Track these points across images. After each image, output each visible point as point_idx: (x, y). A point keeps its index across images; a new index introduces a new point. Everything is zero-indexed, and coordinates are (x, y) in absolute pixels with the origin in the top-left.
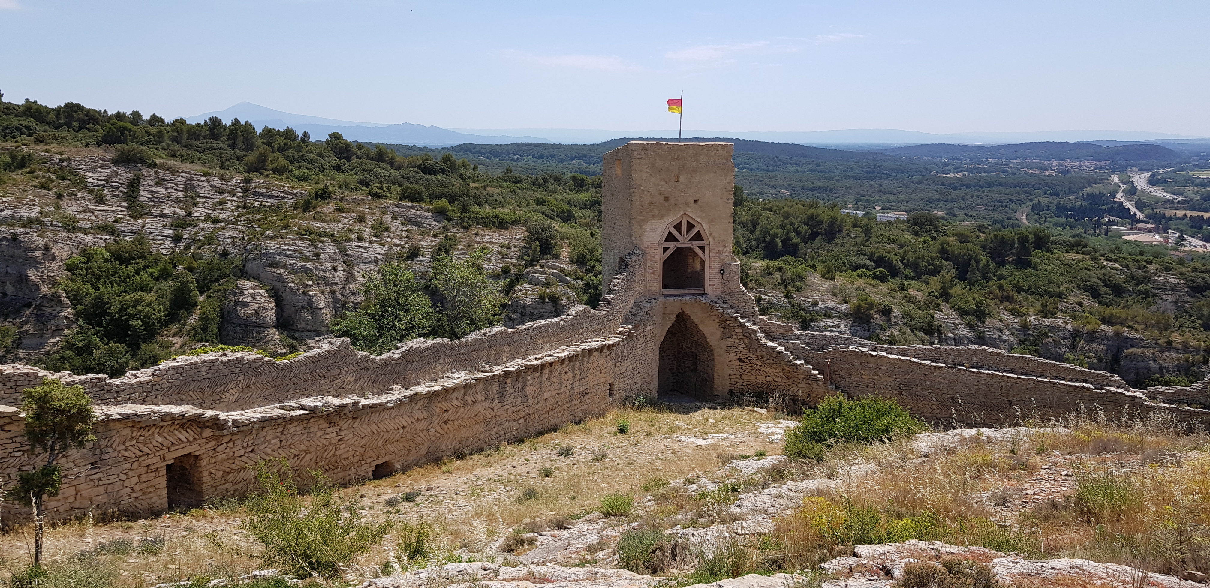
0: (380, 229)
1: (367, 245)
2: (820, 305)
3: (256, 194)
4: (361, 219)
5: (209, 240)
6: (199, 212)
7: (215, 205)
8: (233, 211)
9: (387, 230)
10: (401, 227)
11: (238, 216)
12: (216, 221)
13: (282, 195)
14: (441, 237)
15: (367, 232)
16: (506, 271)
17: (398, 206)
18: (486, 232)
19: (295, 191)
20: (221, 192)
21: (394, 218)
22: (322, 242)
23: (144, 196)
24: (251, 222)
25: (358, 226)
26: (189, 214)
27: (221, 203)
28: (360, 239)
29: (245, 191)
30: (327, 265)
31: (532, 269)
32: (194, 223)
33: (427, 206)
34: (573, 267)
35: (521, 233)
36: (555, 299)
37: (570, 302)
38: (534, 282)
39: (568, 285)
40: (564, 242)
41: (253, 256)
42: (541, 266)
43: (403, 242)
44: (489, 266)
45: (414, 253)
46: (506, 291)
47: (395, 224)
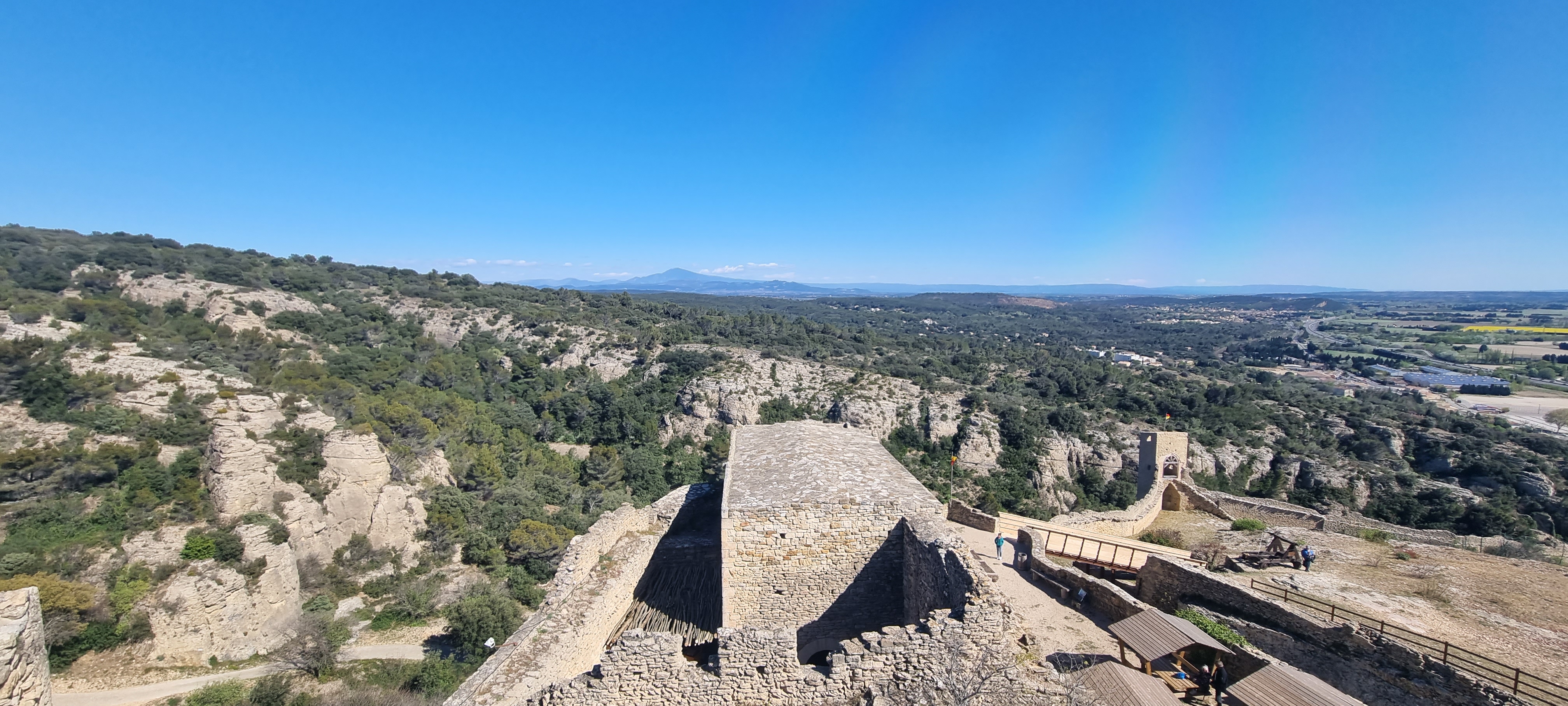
0: (891, 393)
1: (888, 402)
3: (828, 374)
4: (880, 388)
5: (814, 398)
6: (805, 384)
7: (810, 380)
8: (820, 383)
9: (894, 393)
10: (900, 392)
11: (824, 386)
12: (814, 389)
13: (842, 375)
14: (921, 397)
15: (886, 396)
16: (958, 417)
17: (896, 380)
18: (943, 395)
19: (847, 373)
20: (811, 373)
22: (871, 402)
23: (778, 376)
24: (831, 390)
25: (881, 392)
27: (814, 378)
28: (884, 399)
29: (823, 372)
30: (876, 414)
31: (973, 418)
32: (804, 389)
33: (910, 381)
34: (993, 417)
35: (960, 395)
36: (988, 434)
37: (996, 436)
38: (975, 424)
39: (993, 427)
40: (985, 402)
41: (843, 409)
42: (976, 416)
43: (903, 401)
44: (950, 416)
45: (910, 407)
46: (960, 428)
47: (896, 390)
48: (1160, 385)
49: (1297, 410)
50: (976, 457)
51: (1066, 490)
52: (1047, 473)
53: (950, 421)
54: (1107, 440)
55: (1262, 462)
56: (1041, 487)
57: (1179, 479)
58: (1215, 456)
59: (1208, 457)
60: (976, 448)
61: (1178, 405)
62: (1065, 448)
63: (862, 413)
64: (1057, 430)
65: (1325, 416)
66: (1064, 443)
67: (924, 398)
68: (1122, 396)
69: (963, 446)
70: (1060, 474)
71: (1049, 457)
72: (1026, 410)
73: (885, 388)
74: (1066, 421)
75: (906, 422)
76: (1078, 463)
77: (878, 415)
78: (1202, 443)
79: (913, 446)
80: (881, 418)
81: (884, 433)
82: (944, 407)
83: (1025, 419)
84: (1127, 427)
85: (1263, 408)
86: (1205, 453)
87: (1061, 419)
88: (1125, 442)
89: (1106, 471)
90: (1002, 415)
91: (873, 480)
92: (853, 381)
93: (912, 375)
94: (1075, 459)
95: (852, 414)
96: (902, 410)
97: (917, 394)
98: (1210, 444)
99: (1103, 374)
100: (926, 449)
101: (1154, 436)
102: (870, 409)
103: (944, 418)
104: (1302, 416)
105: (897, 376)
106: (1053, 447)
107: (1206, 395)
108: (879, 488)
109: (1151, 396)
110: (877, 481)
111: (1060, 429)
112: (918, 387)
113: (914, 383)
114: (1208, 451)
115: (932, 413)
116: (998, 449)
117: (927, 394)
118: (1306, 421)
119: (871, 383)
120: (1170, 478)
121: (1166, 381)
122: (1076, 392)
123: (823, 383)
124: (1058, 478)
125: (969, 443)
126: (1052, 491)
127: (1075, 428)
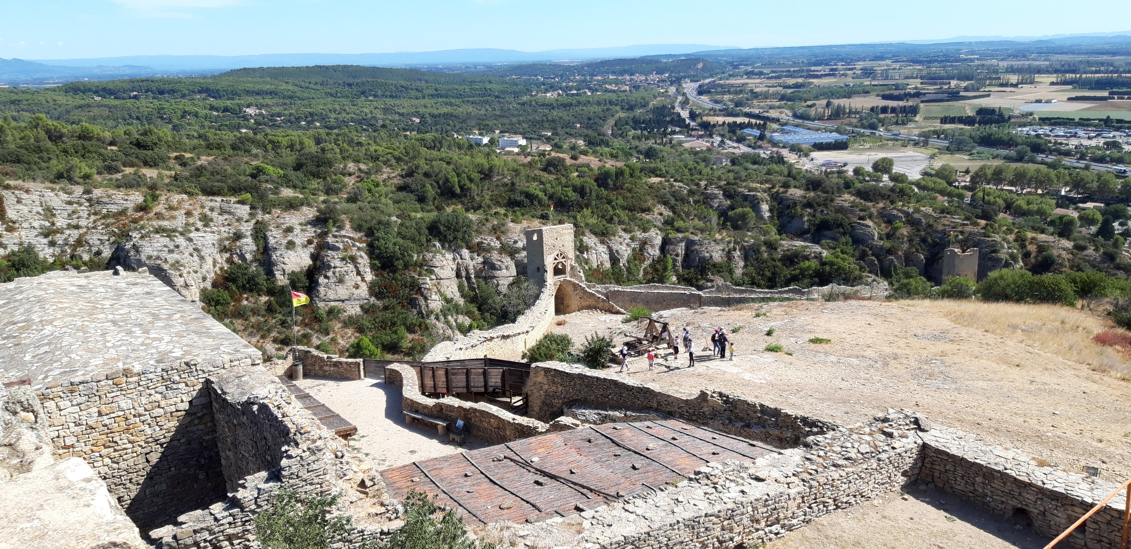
0: (207, 221)
1: (203, 235)
2: (519, 243)
3: (99, 202)
4: (189, 214)
5: (79, 242)
6: (61, 222)
7: (69, 215)
8: (88, 218)
9: (211, 220)
10: (220, 217)
11: (95, 222)
12: (78, 228)
13: (122, 202)
14: (254, 221)
15: (199, 224)
16: (310, 242)
17: (211, 200)
18: (285, 215)
19: (131, 198)
20: (70, 203)
21: (212, 209)
22: (176, 236)
24: (107, 226)
25: (191, 220)
26: (53, 224)
27: (75, 212)
28: (197, 230)
29: (89, 200)
30: (187, 254)
31: (330, 240)
32: (60, 231)
33: (233, 199)
34: (357, 235)
35: (310, 213)
36: (353, 259)
37: (364, 260)
38: (335, 249)
39: (359, 249)
40: (343, 217)
41: (132, 253)
42: (335, 236)
43: (226, 229)
44: (298, 241)
45: (238, 236)
46: (314, 257)
47: (215, 215)
48: (550, 173)
49: (681, 184)
50: (342, 292)
51: (457, 313)
52: (434, 297)
53: (299, 249)
54: (498, 245)
55: (653, 246)
56: (428, 316)
57: (568, 278)
58: (609, 247)
59: (602, 249)
60: (341, 281)
61: (569, 194)
62: (451, 263)
63: (164, 255)
64: (440, 241)
65: (705, 189)
66: (449, 256)
67: (257, 222)
68: (512, 191)
69: (322, 280)
70: (449, 296)
71: (433, 277)
72: (399, 221)
73: (196, 213)
74: (449, 229)
75: (236, 259)
76: (468, 278)
77: (191, 255)
78: (595, 234)
79: (251, 290)
80: (196, 258)
81: (204, 279)
82: (289, 230)
83: (399, 233)
84: (518, 227)
85: (651, 187)
86: (599, 245)
87: (442, 228)
88: (517, 245)
89: (501, 282)
90: (370, 233)
91: (160, 340)
92: (142, 208)
93: (235, 190)
94: (464, 274)
95: (150, 257)
96: (227, 243)
97: (246, 217)
98: (603, 234)
99: (486, 166)
100: (270, 292)
101: (540, 233)
102: (177, 247)
103: (291, 245)
104: (685, 192)
105: (214, 194)
106: (438, 264)
107: (596, 180)
108: (170, 347)
109: (542, 186)
110: (167, 338)
111: (443, 240)
112: (247, 208)
113: (242, 202)
114: (602, 242)
115: (272, 241)
116: (369, 277)
117: (260, 216)
118: (689, 195)
119: (171, 208)
120: (561, 278)
121: (555, 166)
122: (458, 191)
123: (93, 218)
124: (448, 301)
125: (330, 274)
126: (442, 318)
127: (460, 235)
